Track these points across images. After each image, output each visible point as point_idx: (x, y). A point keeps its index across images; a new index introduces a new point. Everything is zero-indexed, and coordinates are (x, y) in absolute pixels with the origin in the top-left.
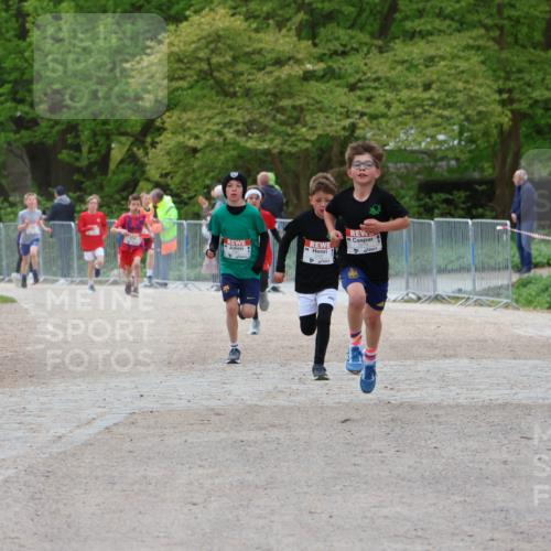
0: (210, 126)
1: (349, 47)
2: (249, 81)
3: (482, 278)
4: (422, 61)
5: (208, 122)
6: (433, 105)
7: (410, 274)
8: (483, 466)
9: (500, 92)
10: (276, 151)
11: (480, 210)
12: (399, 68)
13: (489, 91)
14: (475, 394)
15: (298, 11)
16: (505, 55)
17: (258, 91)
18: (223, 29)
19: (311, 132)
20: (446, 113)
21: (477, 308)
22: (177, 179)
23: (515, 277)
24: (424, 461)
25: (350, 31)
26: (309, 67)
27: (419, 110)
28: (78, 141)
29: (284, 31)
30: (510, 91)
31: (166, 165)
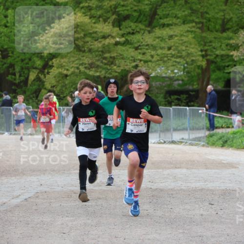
0: (73, 65)
1: (135, 31)
2: (91, 45)
3: (193, 133)
4: (167, 37)
5: (73, 63)
6: (172, 57)
7: (161, 131)
8: (193, 217)
9: (202, 51)
10: (102, 76)
11: (192, 103)
12: (157, 40)
13: (196, 51)
14: (189, 184)
15: (113, 14)
16: (204, 35)
17: (95, 50)
18: (80, 22)
19: (118, 68)
20: (178, 60)
21: (190, 146)
22: (58, 88)
23: (207, 133)
24: (166, 214)
25: (135, 24)
26: (118, 39)
27: (166, 59)
28: (14, 71)
29: (107, 24)
30: (206, 51)
31: (54, 82)
